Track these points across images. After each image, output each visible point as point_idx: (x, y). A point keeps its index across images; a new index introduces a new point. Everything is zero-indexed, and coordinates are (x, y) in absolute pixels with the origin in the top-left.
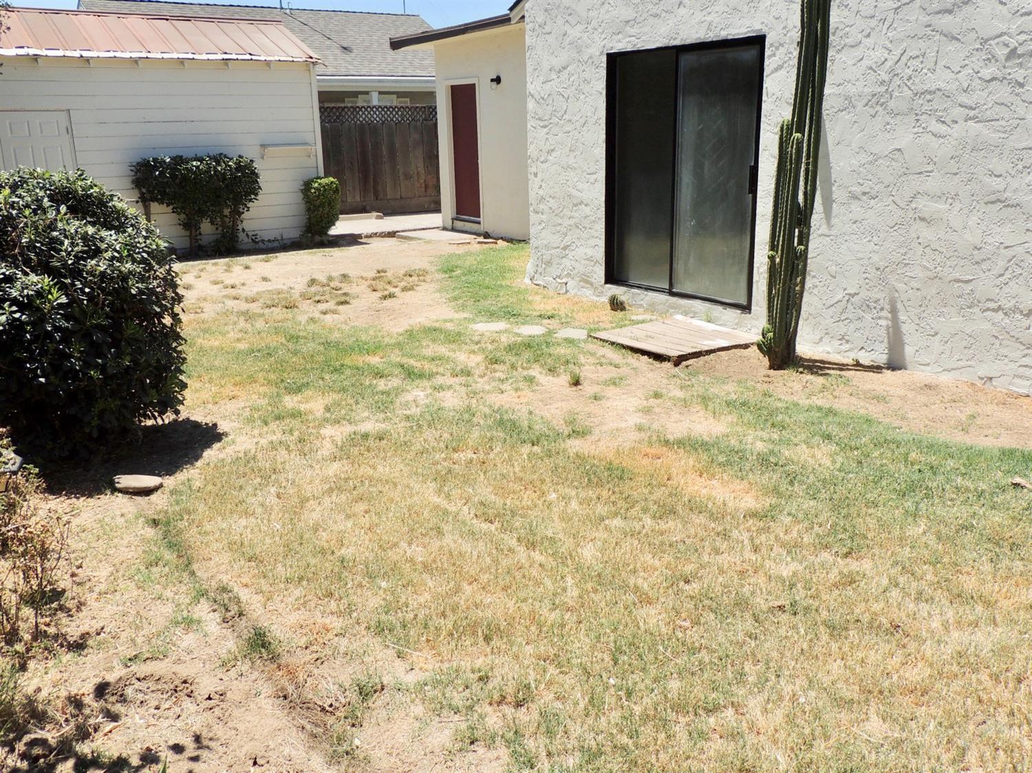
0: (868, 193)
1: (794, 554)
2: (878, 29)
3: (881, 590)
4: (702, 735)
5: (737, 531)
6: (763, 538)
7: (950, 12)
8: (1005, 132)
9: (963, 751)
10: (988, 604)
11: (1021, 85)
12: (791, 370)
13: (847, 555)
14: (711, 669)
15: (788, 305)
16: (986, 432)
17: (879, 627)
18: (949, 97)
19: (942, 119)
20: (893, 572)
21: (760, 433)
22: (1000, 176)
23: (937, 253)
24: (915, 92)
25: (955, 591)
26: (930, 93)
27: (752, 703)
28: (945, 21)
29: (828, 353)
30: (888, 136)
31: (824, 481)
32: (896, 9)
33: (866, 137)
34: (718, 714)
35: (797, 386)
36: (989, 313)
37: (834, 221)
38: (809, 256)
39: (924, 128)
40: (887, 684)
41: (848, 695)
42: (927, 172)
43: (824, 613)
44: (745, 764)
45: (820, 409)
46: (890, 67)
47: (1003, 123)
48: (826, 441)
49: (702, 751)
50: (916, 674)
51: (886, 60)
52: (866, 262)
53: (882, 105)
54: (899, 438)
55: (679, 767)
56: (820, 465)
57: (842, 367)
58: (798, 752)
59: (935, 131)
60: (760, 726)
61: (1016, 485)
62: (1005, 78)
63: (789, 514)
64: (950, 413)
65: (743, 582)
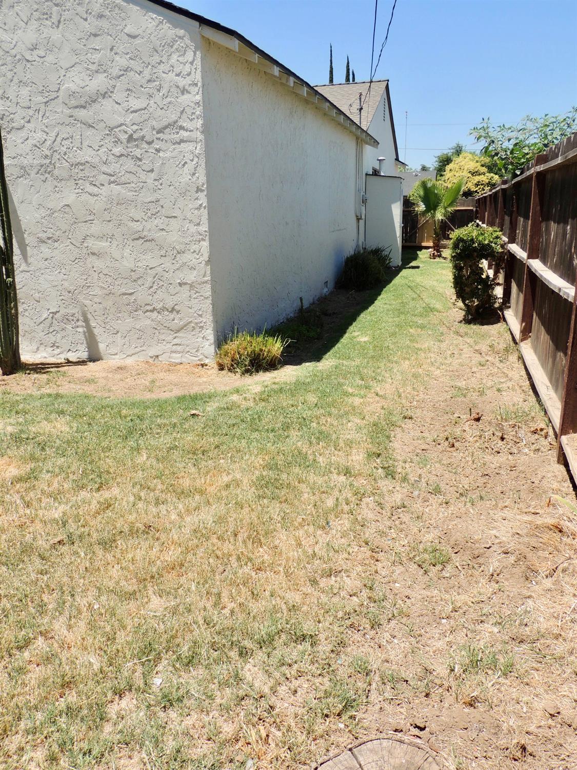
0: (52, 238)
1: (59, 499)
2: (35, 117)
3: (131, 505)
4: (21, 670)
5: (8, 496)
6: (32, 494)
7: (84, 107)
8: (136, 191)
9: (219, 595)
10: (202, 492)
11: (140, 160)
12: (21, 373)
13: (98, 490)
14: (14, 612)
15: (8, 324)
16: (163, 389)
17: (137, 531)
18: (95, 167)
19: (94, 183)
20: (135, 490)
21: (8, 420)
22: (138, 221)
23: (107, 276)
24: (71, 164)
25: (179, 491)
26: (81, 164)
27: (56, 626)
28: (82, 114)
29: (45, 357)
30: (58, 195)
31: (68, 442)
32: (46, 103)
33: (42, 197)
34: (30, 647)
35: (28, 384)
36: (148, 313)
37: (30, 260)
38: (17, 288)
39: (82, 190)
40: (154, 570)
41: (130, 589)
42: (90, 220)
43: (95, 535)
44: (66, 678)
45: (50, 395)
46: (50, 145)
47: (133, 185)
48: (61, 415)
49: (24, 684)
50: (172, 555)
51: (46, 140)
52: (60, 288)
53: (49, 173)
54: (111, 403)
55: (7, 708)
56: (61, 432)
57: (58, 365)
58: (106, 648)
59: (91, 192)
60: (69, 641)
61: (193, 415)
62: (129, 155)
63: (48, 472)
64: (139, 382)
65: (24, 533)
